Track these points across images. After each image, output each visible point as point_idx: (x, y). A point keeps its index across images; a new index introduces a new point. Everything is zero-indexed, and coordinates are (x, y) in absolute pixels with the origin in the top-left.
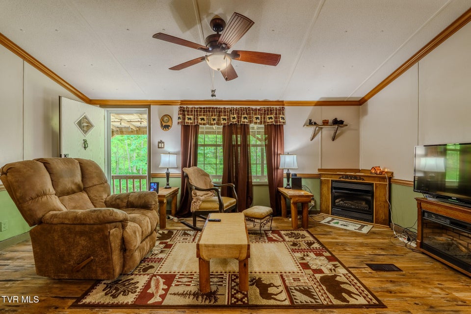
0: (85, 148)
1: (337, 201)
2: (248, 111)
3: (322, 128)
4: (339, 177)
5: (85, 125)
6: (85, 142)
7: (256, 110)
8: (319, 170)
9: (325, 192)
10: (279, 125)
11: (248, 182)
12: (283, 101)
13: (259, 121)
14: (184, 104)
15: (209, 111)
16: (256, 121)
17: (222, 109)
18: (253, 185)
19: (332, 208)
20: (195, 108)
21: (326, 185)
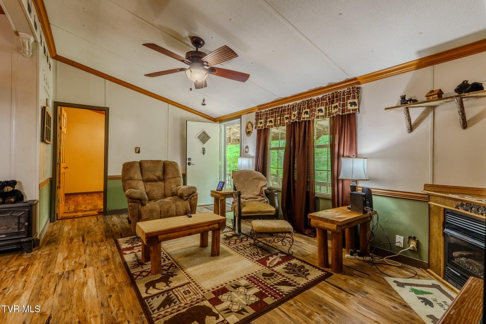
0: (204, 153)
1: (455, 254)
2: (309, 104)
3: (434, 107)
4: (455, 204)
5: (204, 137)
6: (204, 150)
7: (318, 99)
8: (427, 186)
9: (435, 229)
10: (348, 114)
11: (308, 193)
12: (355, 79)
13: (322, 114)
14: (263, 109)
15: (276, 112)
16: (318, 114)
17: (286, 107)
18: (317, 198)
19: (445, 265)
20: (266, 111)
21: (437, 218)
